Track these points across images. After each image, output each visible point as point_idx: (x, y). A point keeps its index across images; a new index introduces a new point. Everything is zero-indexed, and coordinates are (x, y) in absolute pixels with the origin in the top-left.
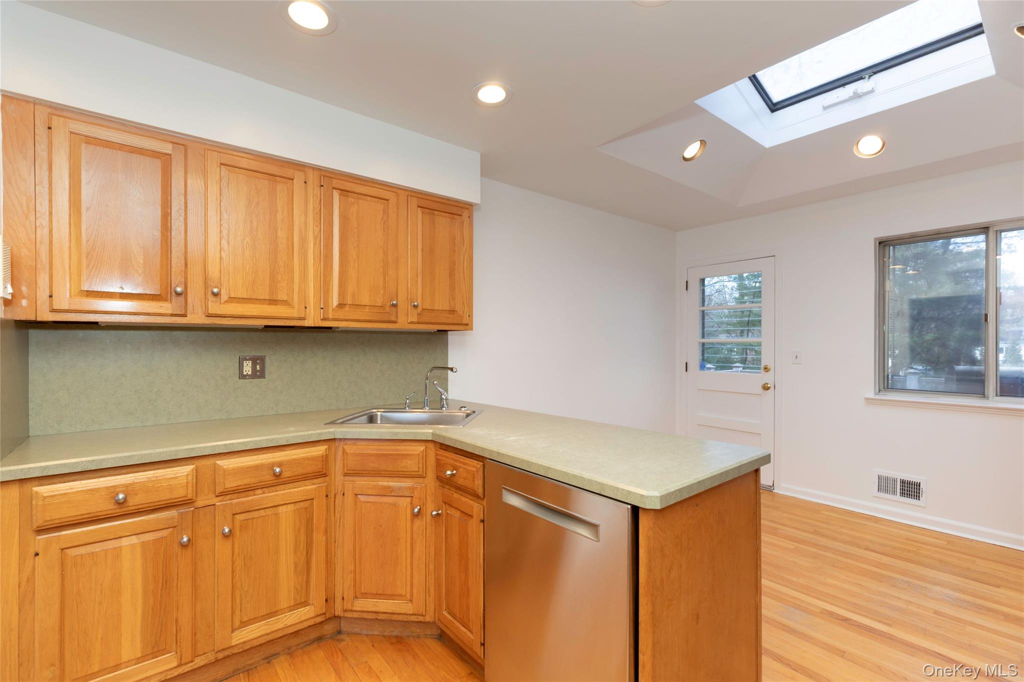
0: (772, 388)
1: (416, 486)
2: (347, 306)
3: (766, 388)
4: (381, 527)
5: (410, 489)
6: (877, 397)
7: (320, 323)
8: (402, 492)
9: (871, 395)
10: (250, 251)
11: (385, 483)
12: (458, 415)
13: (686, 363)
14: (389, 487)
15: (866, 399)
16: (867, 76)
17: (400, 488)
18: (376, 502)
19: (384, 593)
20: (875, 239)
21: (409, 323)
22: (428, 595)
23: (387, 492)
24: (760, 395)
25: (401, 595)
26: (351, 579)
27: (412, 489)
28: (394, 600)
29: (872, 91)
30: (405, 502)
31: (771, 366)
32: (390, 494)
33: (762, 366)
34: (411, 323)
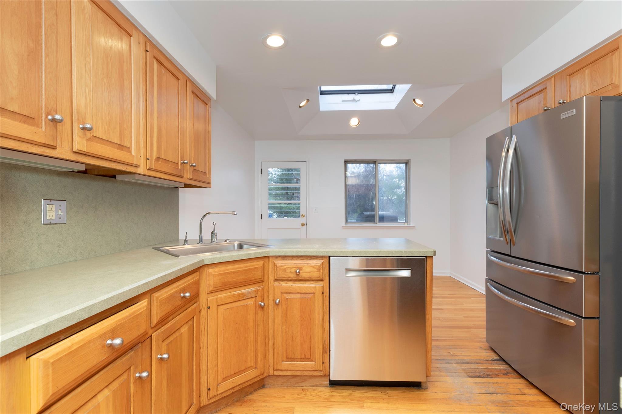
0: (305, 225)
1: (258, 289)
2: (161, 160)
3: (303, 225)
4: (237, 323)
5: (256, 292)
6: (346, 226)
7: (146, 172)
8: (251, 295)
9: (343, 224)
10: (107, 92)
11: (239, 291)
12: (227, 245)
13: (261, 214)
14: (242, 294)
15: (342, 227)
16: (356, 94)
17: (249, 293)
18: (233, 307)
19: (239, 370)
20: (345, 160)
21: (188, 179)
22: (265, 359)
23: (242, 298)
24: (300, 229)
25: (251, 366)
26: (215, 371)
27: (256, 291)
28: (244, 373)
29: (359, 101)
30: (251, 302)
31: (304, 214)
32: (243, 299)
33: (301, 214)
34: (189, 179)
